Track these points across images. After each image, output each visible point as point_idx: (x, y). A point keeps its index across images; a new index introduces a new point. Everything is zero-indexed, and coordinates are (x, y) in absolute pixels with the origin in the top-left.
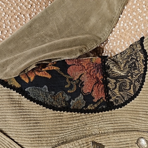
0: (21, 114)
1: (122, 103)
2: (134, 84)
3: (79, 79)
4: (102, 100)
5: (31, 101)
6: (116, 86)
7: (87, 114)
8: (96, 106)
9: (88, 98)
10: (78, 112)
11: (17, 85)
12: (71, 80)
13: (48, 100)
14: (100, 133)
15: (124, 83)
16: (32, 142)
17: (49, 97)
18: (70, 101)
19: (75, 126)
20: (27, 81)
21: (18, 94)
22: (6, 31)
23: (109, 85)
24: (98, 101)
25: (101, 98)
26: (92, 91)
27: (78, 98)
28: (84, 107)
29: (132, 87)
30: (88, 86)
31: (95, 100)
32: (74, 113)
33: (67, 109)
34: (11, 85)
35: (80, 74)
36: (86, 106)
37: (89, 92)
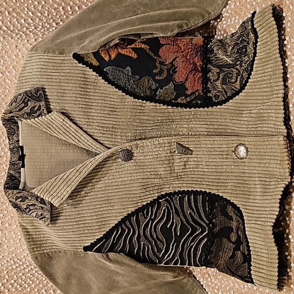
0: (95, 98)
1: (224, 99)
2: (242, 75)
3: (171, 63)
4: (197, 93)
5: (109, 83)
6: (219, 77)
7: (175, 107)
8: (188, 99)
9: (180, 89)
10: (164, 105)
11: (95, 63)
12: (162, 63)
13: (129, 85)
14: (189, 134)
15: (230, 73)
16: (105, 132)
17: (132, 81)
18: (156, 90)
19: (158, 120)
20: (107, 59)
21: (94, 73)
23: (210, 75)
24: (192, 93)
25: (197, 91)
26: (187, 80)
27: (167, 87)
28: (173, 99)
29: (239, 79)
30: (182, 73)
31: (189, 92)
32: (158, 105)
33: (152, 98)
34: (88, 62)
35: (174, 57)
36: (176, 99)
37: (182, 82)
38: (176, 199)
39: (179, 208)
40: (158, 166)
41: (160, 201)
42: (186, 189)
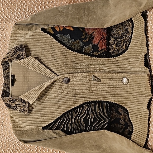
0: (51, 49)
1: (117, 54)
2: (126, 43)
3: (91, 34)
4: (104, 50)
5: (59, 42)
6: (115, 43)
7: (92, 57)
8: (99, 53)
9: (95, 47)
10: (87, 55)
11: (52, 32)
12: (86, 34)
13: (69, 44)
15: (120, 41)
17: (70, 42)
18: (83, 47)
19: (83, 63)
20: (58, 30)
21: (51, 37)
22: (52, 2)
23: (110, 41)
24: (101, 50)
26: (99, 43)
27: (89, 46)
28: (91, 52)
29: (125, 45)
30: (97, 40)
31: (99, 50)
32: (84, 55)
33: (80, 51)
34: (48, 32)
35: (93, 32)
36: (93, 52)
37: (96, 44)
38: (92, 105)
39: (93, 109)
40: (83, 87)
41: (84, 105)
42: (98, 100)
